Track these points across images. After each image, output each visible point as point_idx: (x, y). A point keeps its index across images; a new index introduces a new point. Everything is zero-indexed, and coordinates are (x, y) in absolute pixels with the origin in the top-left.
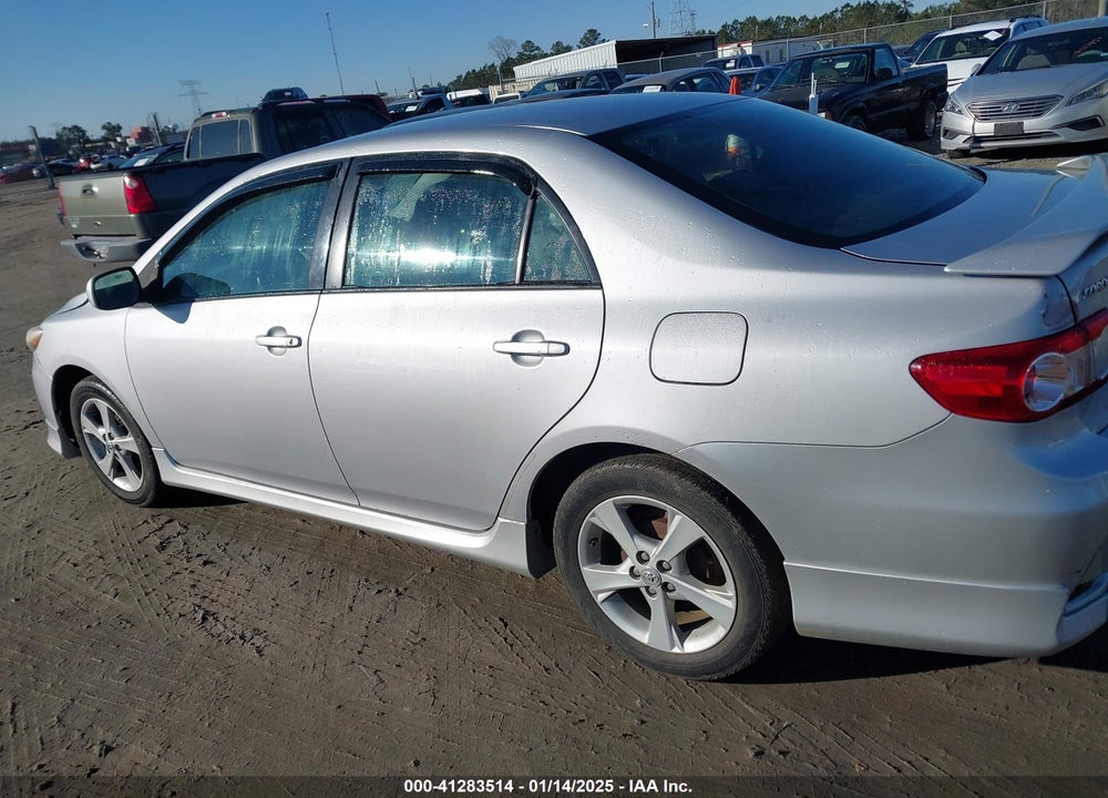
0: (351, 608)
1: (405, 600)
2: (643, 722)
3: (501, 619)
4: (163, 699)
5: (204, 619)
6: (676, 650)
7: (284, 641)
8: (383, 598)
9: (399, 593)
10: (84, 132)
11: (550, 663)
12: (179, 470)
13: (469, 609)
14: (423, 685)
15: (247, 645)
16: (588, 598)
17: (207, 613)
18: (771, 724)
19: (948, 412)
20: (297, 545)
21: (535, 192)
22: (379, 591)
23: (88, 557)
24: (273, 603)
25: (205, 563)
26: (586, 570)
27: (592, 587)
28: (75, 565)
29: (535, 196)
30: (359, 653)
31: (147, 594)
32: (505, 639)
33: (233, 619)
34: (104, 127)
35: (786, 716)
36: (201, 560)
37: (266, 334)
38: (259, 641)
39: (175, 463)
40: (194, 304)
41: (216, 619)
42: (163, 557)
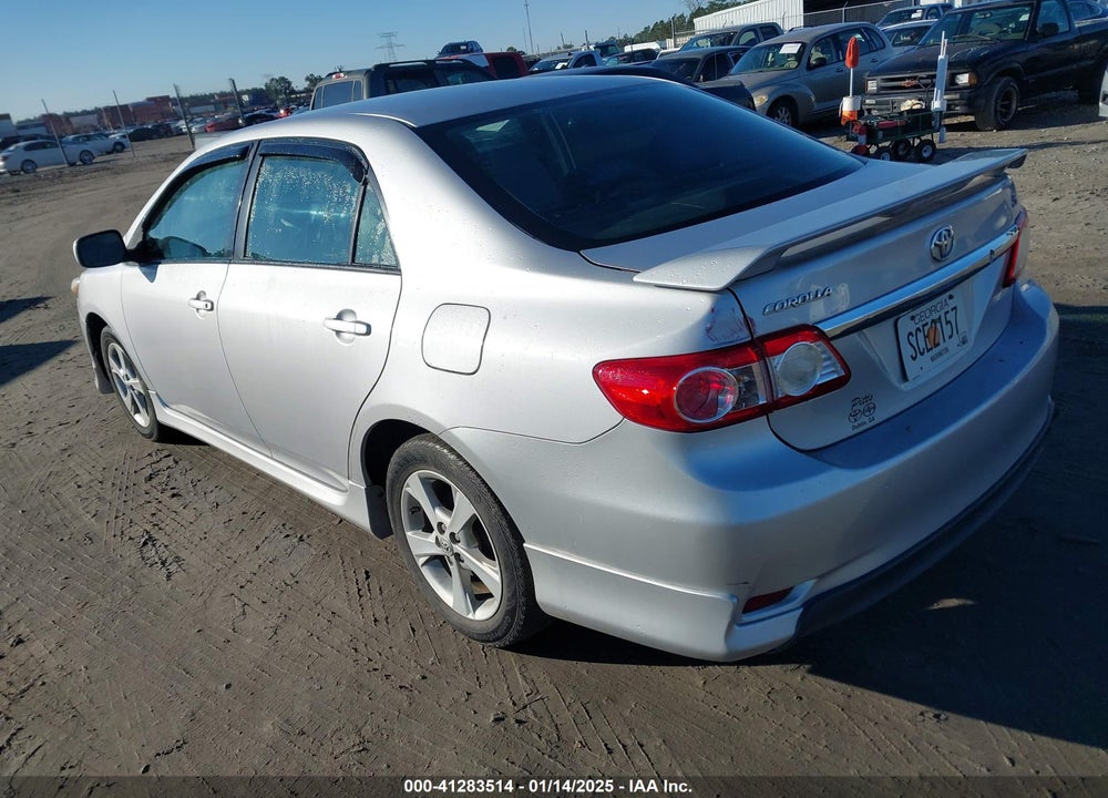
0: (257, 548)
1: (303, 545)
2: (424, 678)
3: (367, 573)
4: (80, 606)
5: (145, 543)
6: (470, 616)
7: (192, 570)
8: (288, 541)
9: (301, 539)
10: (289, 83)
11: (381, 615)
12: (167, 411)
13: (347, 559)
14: (273, 621)
15: (164, 570)
16: (412, 559)
17: (150, 538)
18: (528, 695)
19: (620, 417)
20: (251, 488)
21: (366, 179)
22: (288, 536)
23: (92, 481)
24: (202, 536)
25: (173, 496)
26: (409, 534)
27: (415, 552)
28: (79, 487)
29: (365, 184)
30: (242, 587)
31: (116, 517)
32: (359, 590)
33: (166, 546)
34: (307, 79)
35: (547, 689)
36: (170, 493)
37: (195, 296)
38: (173, 568)
39: (165, 405)
40: (160, 266)
41: (154, 545)
42: (146, 487)
